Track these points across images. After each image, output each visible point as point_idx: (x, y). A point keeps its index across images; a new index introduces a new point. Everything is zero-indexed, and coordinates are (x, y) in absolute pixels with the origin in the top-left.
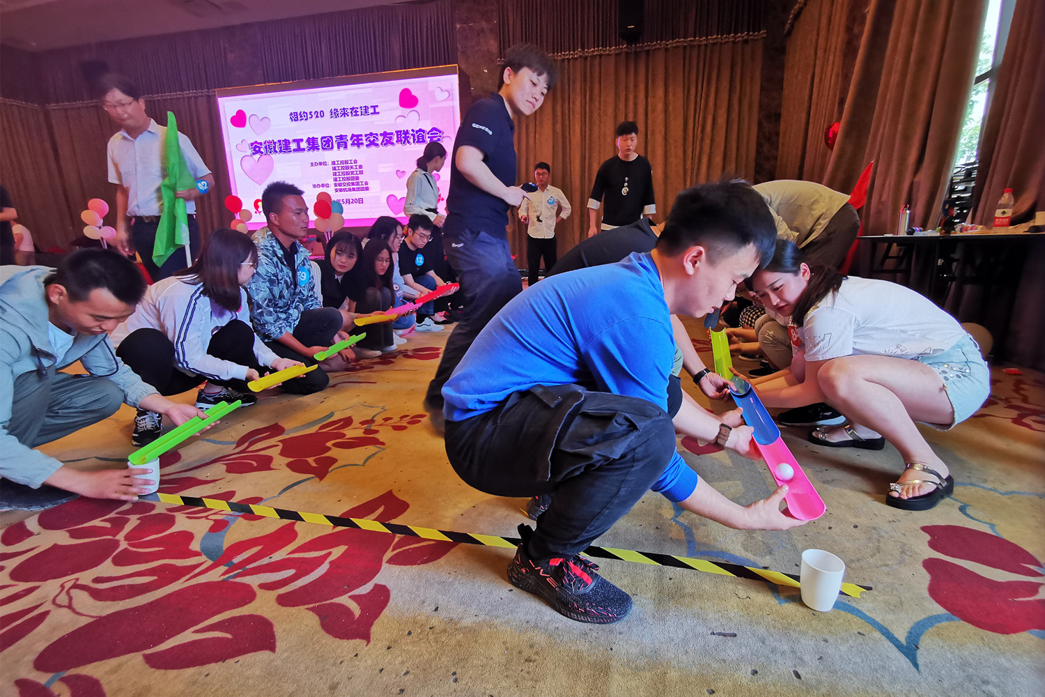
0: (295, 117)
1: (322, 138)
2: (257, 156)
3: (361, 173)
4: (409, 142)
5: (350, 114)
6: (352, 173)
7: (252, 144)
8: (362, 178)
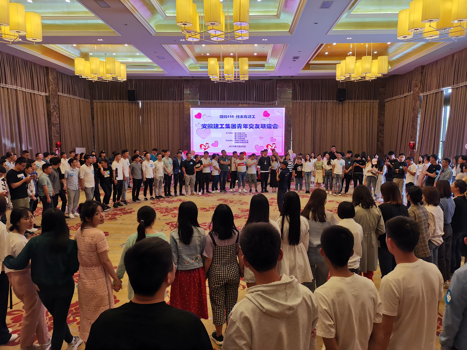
0: (222, 117)
1: (232, 124)
2: (204, 129)
3: (246, 137)
4: (265, 128)
5: (244, 117)
6: (242, 137)
7: (202, 125)
8: (246, 139)
